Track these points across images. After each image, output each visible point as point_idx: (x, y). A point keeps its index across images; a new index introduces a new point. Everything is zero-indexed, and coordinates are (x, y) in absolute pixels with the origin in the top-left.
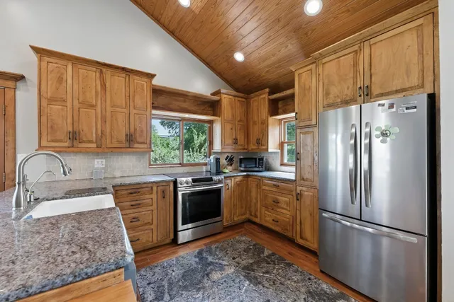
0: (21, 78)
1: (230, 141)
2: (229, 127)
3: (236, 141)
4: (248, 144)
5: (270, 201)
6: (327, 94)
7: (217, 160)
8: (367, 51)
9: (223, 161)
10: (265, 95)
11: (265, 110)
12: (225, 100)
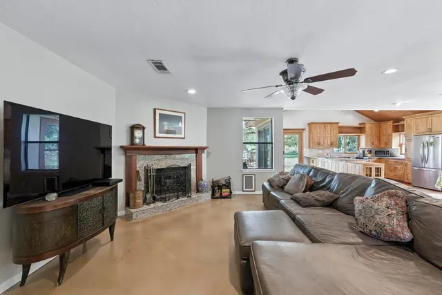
0: (304, 129)
1: (370, 144)
2: (369, 138)
3: (373, 144)
4: (380, 145)
5: (392, 168)
6: (417, 129)
7: (364, 152)
8: (430, 118)
9: (366, 152)
10: (390, 123)
11: (390, 130)
12: (368, 127)
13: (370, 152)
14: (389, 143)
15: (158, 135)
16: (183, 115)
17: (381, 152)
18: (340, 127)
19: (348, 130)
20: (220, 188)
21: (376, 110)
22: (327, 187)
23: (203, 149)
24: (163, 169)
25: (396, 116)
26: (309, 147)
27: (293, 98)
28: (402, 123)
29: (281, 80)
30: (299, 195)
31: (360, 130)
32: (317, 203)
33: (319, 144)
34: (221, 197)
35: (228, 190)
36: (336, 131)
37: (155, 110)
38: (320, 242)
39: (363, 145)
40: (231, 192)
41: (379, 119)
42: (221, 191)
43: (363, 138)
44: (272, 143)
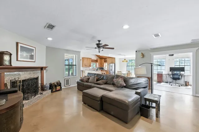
0: (81, 60)
1: (99, 66)
2: (99, 64)
4: (101, 66)
6: (110, 62)
8: (112, 59)
10: (104, 59)
11: (104, 62)
12: (99, 60)
13: (99, 68)
14: (103, 66)
15: (19, 59)
16: (34, 49)
17: (102, 68)
18: (92, 60)
19: (94, 61)
20: (56, 86)
21: (101, 55)
22: (103, 79)
23: (45, 68)
24: (25, 80)
25: (104, 58)
26: (83, 67)
27: (99, 52)
28: (106, 60)
29: (96, 46)
30: (95, 82)
31: (96, 61)
32: (103, 83)
33: (86, 66)
34: (57, 91)
35: (60, 87)
36: (91, 61)
37: (17, 44)
38: (112, 91)
39: (97, 66)
40: (61, 88)
41: (101, 58)
42: (56, 88)
43: (97, 64)
44: (76, 65)
